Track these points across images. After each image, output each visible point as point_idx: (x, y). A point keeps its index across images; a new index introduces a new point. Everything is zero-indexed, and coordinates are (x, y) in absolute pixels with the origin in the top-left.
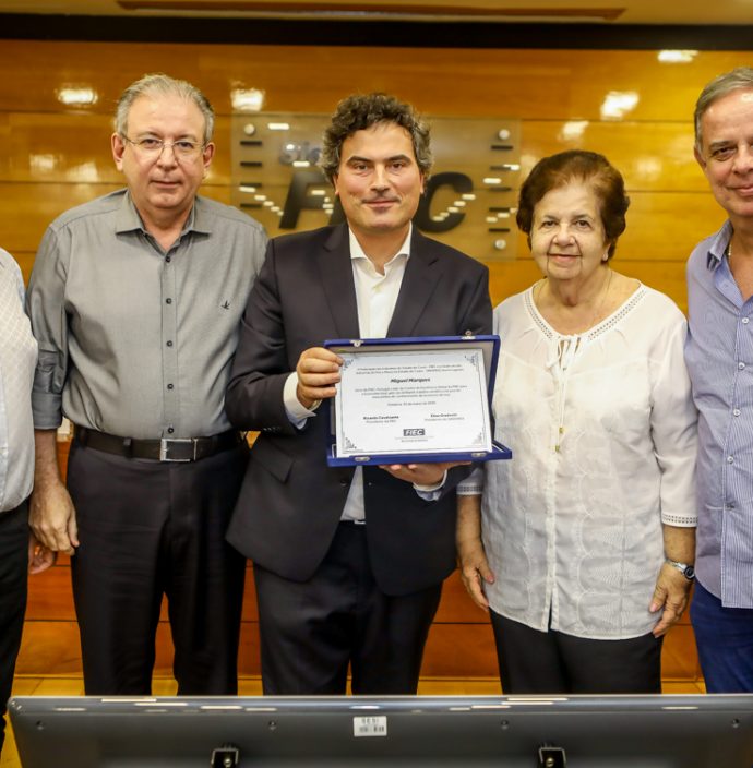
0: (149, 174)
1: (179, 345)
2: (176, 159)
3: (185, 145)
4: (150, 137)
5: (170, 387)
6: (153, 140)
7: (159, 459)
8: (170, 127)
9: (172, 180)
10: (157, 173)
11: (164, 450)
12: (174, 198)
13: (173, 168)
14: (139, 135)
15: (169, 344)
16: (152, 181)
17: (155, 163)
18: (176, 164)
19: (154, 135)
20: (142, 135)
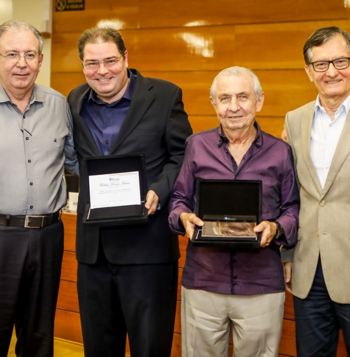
0: (12, 71)
1: (34, 162)
2: (26, 63)
3: (30, 55)
4: (12, 53)
5: (31, 184)
6: (14, 54)
7: (24, 226)
8: (23, 47)
9: (25, 74)
10: (17, 70)
12: (26, 83)
13: (25, 67)
14: (6, 52)
15: (29, 161)
16: (14, 74)
17: (15, 65)
18: (26, 65)
19: (15, 51)
20: (8, 52)
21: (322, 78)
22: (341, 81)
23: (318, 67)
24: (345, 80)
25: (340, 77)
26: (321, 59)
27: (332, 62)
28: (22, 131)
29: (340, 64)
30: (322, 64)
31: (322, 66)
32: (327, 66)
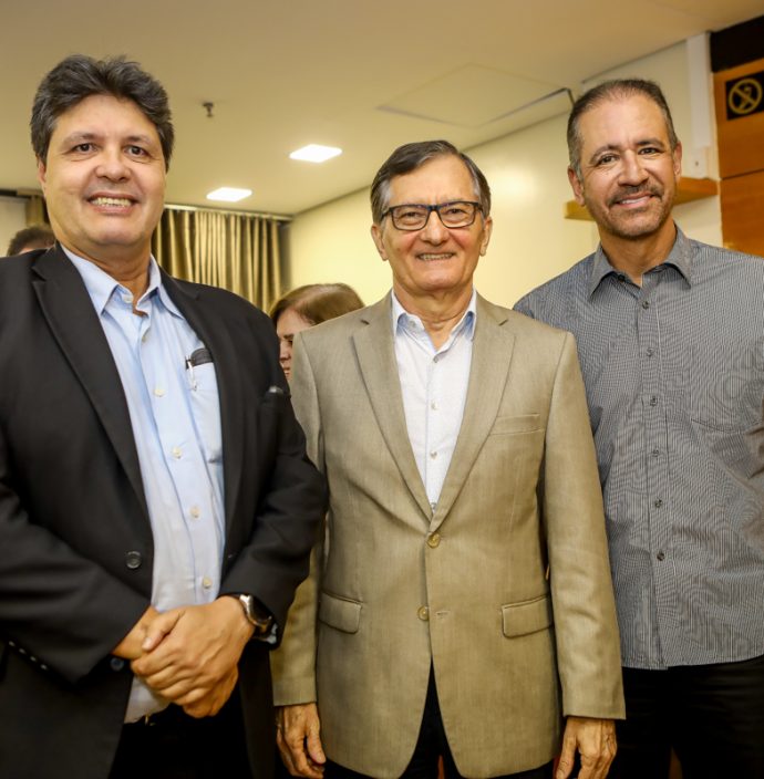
21: (410, 248)
22: (454, 258)
23: (404, 219)
24: (462, 255)
25: (451, 246)
26: (412, 201)
27: (435, 208)
29: (453, 217)
30: (411, 215)
31: (412, 220)
32: (423, 219)
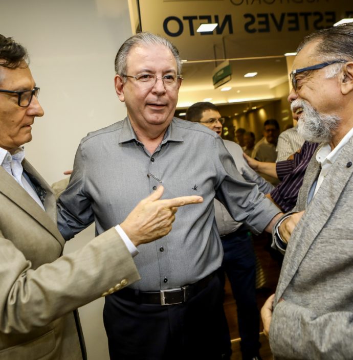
0: (146, 99)
2: (165, 88)
3: (170, 77)
4: (146, 74)
6: (148, 75)
7: (160, 304)
8: (159, 66)
9: (162, 103)
10: (152, 98)
11: (163, 298)
12: (163, 117)
13: (164, 94)
14: (138, 73)
16: (148, 104)
17: (150, 91)
18: (165, 91)
19: (149, 71)
20: (141, 72)
28: (148, 176)
